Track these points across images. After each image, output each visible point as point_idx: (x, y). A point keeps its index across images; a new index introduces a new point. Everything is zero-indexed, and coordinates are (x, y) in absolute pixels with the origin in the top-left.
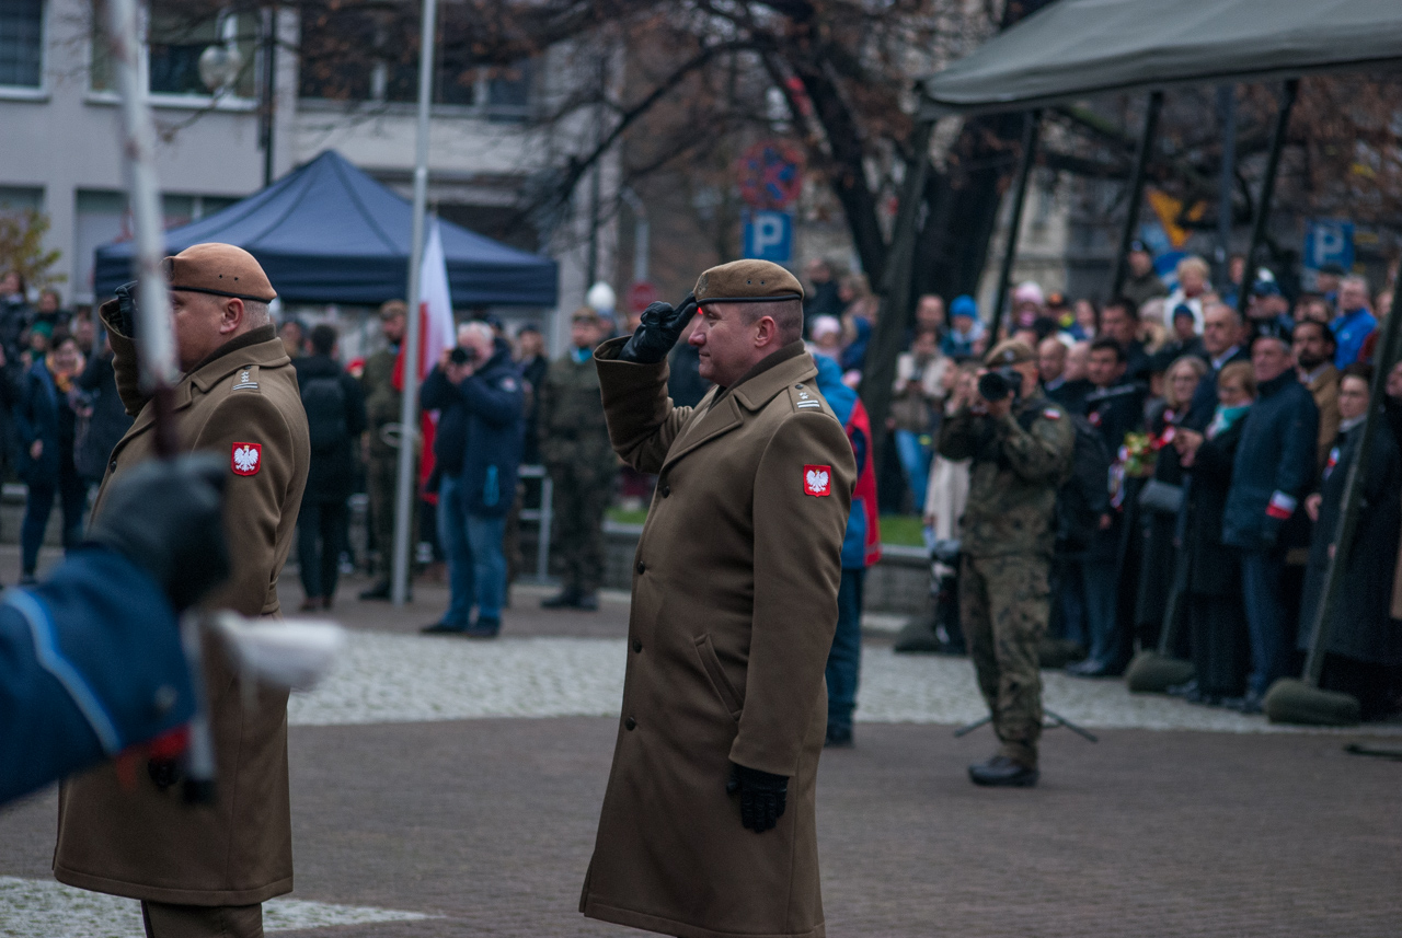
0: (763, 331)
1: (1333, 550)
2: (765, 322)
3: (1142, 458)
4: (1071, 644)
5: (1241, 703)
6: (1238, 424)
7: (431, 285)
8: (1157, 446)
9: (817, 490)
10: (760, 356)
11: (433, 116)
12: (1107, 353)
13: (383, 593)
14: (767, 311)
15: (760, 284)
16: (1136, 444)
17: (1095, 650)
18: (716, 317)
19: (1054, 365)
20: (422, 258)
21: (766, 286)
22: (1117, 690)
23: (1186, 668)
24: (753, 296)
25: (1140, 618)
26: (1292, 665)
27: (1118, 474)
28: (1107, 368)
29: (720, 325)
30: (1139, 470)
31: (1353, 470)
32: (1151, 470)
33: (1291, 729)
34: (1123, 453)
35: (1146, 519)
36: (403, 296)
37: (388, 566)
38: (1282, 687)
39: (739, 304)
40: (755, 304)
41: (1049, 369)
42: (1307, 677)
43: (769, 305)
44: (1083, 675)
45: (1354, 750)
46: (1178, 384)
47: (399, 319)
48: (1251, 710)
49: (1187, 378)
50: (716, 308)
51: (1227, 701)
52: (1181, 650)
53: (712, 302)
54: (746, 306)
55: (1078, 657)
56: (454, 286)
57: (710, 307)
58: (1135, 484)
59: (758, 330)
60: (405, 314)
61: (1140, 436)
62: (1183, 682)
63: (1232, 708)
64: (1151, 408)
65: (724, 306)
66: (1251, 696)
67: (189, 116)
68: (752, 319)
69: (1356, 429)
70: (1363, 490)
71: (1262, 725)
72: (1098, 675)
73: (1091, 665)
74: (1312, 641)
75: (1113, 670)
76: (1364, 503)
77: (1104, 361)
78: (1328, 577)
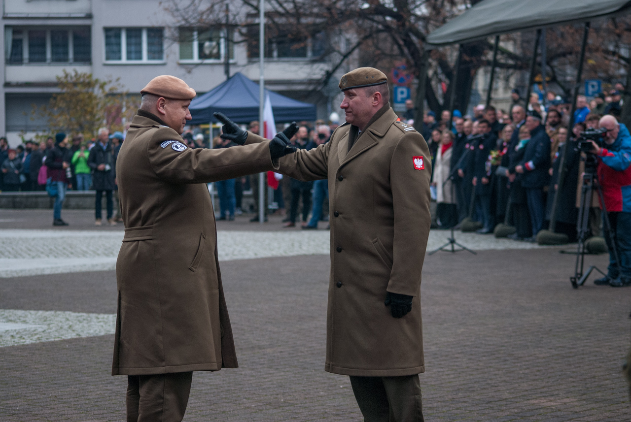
0: (376, 99)
1: (556, 187)
2: (376, 94)
3: (496, 159)
4: (479, 223)
5: (530, 239)
6: (526, 145)
7: (267, 115)
8: (501, 155)
9: (419, 167)
10: (375, 111)
11: (265, 62)
12: (484, 124)
13: (257, 220)
14: (377, 90)
15: (372, 78)
16: (494, 154)
17: (486, 225)
18: (354, 95)
19: (469, 129)
20: (264, 107)
21: (374, 78)
22: (492, 237)
23: (514, 229)
24: (370, 83)
25: (499, 213)
26: (546, 225)
27: (488, 165)
28: (485, 129)
29: (356, 99)
30: (496, 163)
31: (563, 159)
32: (499, 162)
33: (545, 247)
34: (490, 157)
35: (499, 180)
36: (258, 120)
37: (257, 211)
38: (543, 233)
39: (364, 88)
40: (372, 87)
41: (467, 131)
42: (550, 229)
43: (377, 86)
44: (482, 233)
45: (562, 252)
46: (507, 134)
47: (257, 127)
48: (533, 242)
49: (509, 131)
50: (354, 91)
51: (526, 239)
52: (512, 223)
53: (351, 88)
54: (367, 89)
55: (481, 227)
56: (275, 115)
57: (351, 91)
58: (494, 168)
59: (373, 98)
60: (259, 125)
61: (495, 151)
62: (512, 234)
63: (528, 241)
64: (499, 142)
65: (357, 89)
66: (534, 237)
67: (193, 66)
68: (370, 94)
69: (563, 146)
70: (566, 165)
71: (536, 246)
72: (487, 233)
73: (484, 230)
74: (551, 216)
75: (491, 231)
76: (566, 170)
77: (484, 127)
78: (556, 196)
